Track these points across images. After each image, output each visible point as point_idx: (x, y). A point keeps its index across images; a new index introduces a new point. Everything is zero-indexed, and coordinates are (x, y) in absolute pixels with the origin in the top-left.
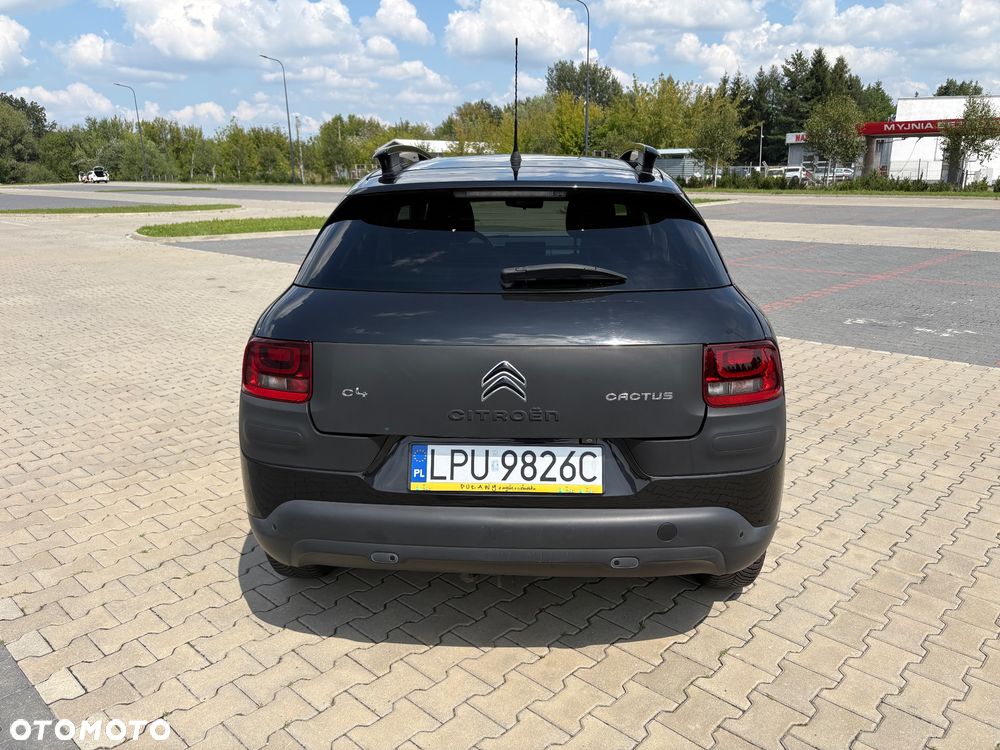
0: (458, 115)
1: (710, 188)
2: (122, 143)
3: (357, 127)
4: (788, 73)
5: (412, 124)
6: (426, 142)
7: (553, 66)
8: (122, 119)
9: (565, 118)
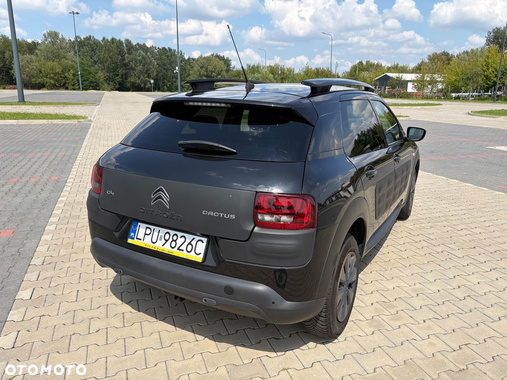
0: (429, 59)
2: (259, 75)
3: (370, 67)
5: (400, 65)
6: (401, 75)
7: (491, 30)
8: (261, 65)
9: (490, 61)
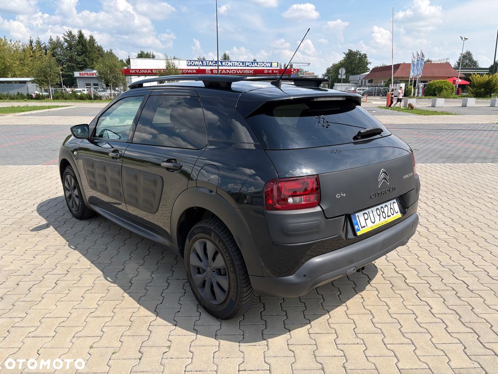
1: (50, 99)
4: (66, 41)
